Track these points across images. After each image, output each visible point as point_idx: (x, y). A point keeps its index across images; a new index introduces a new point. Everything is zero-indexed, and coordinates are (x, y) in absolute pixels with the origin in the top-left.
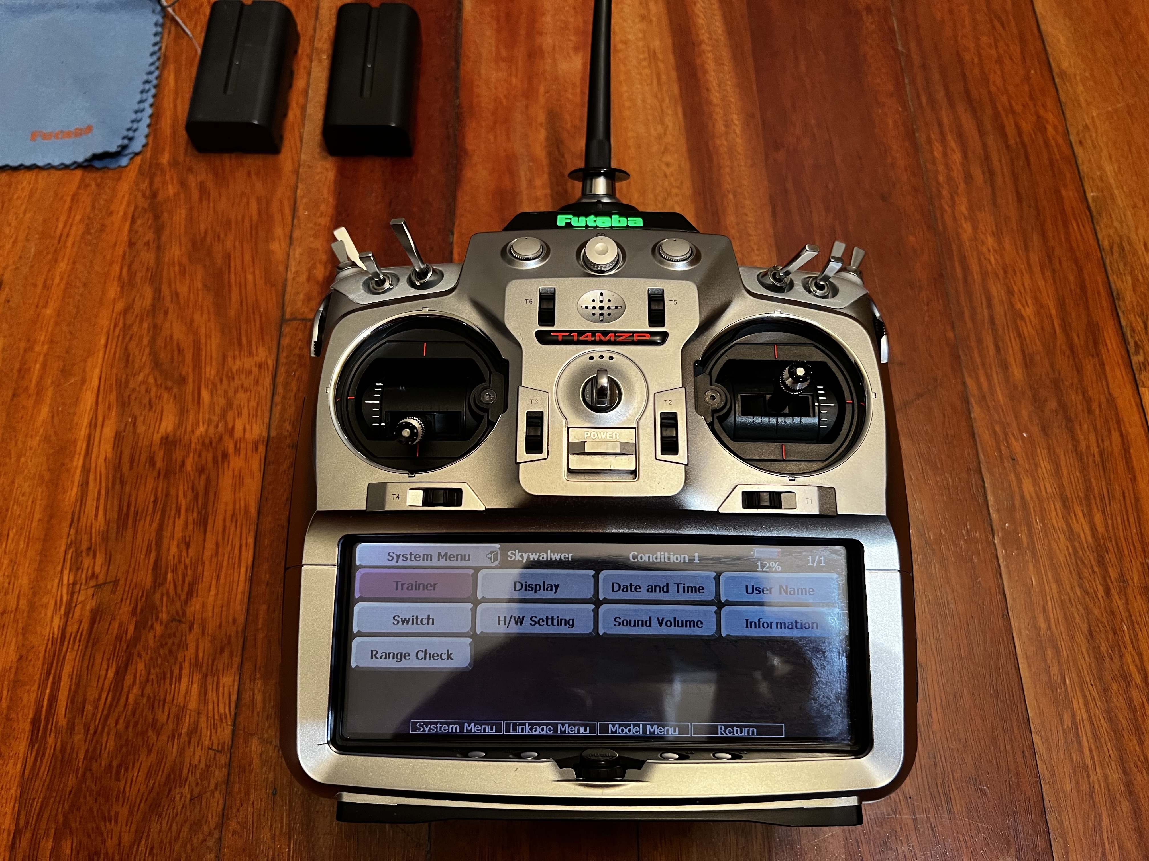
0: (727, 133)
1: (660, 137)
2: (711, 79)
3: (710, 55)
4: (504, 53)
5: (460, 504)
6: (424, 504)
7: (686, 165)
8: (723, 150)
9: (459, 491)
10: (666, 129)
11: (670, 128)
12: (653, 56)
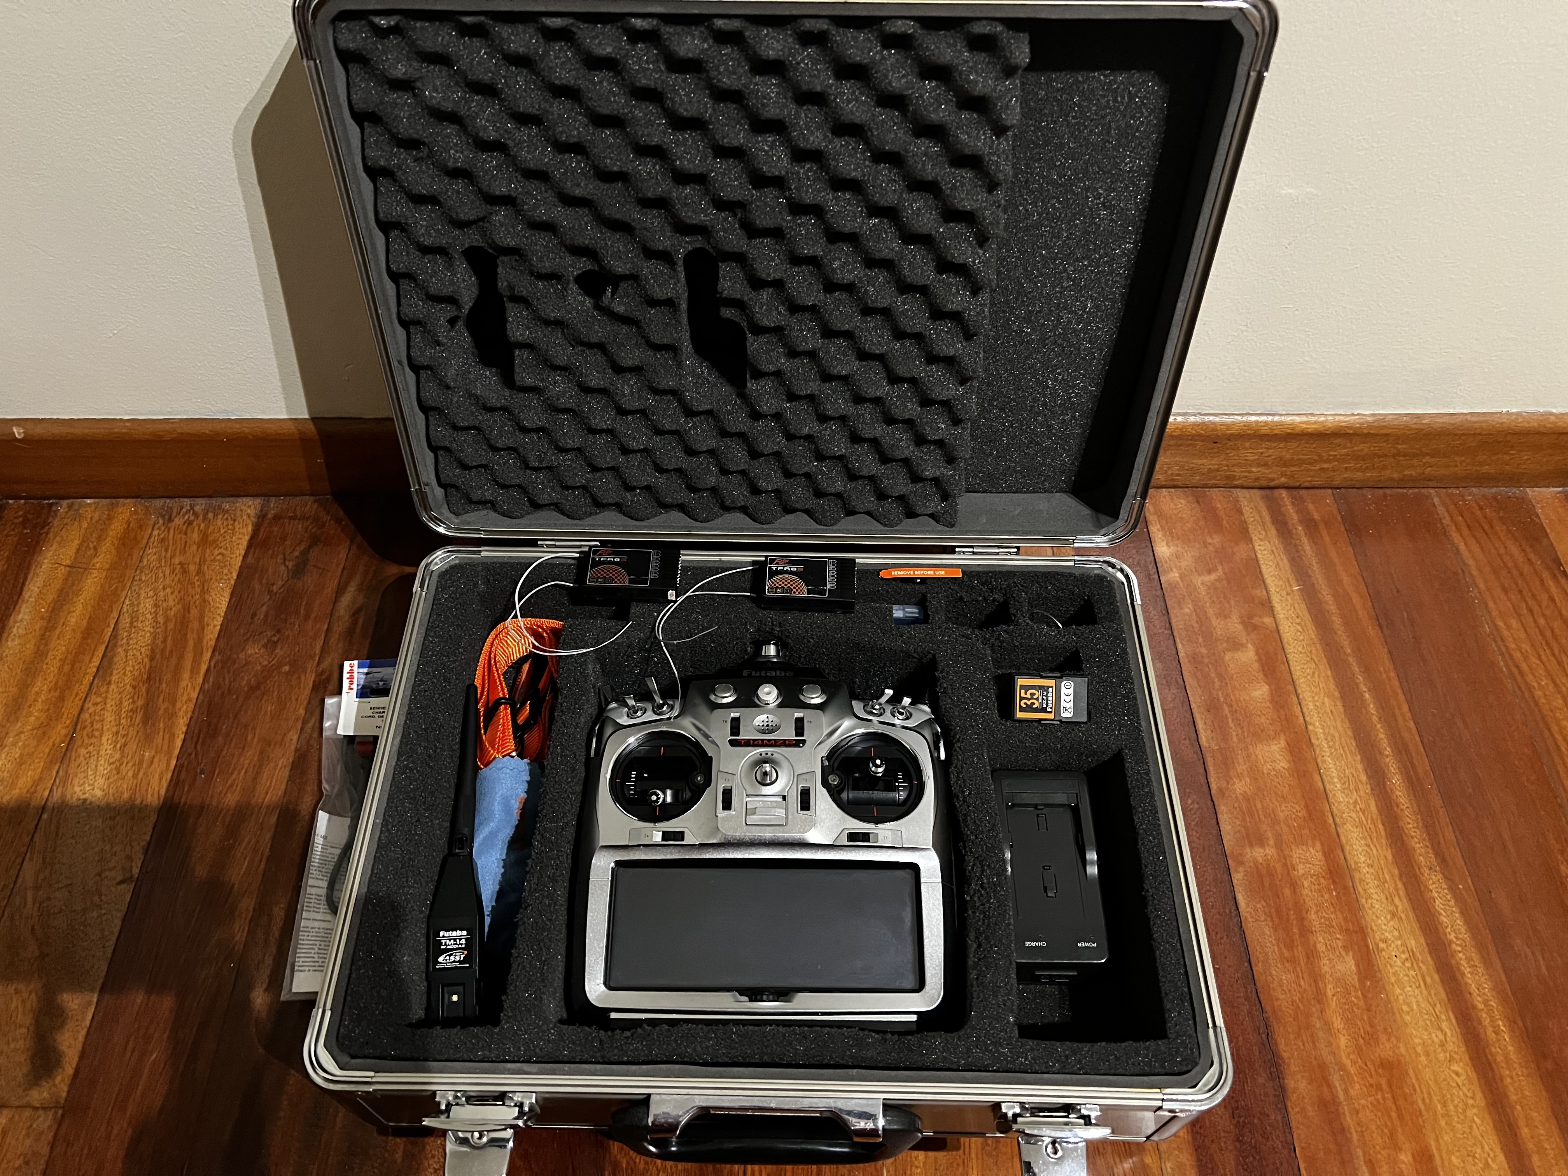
0: (1499, 1040)
1: (1442, 1045)
2: (1470, 981)
3: (1461, 955)
4: (1287, 954)
5: (683, 840)
6: (663, 840)
7: (1473, 1075)
8: (1500, 1058)
9: (682, 833)
10: (1445, 1034)
11: (1449, 1033)
12: (1413, 956)
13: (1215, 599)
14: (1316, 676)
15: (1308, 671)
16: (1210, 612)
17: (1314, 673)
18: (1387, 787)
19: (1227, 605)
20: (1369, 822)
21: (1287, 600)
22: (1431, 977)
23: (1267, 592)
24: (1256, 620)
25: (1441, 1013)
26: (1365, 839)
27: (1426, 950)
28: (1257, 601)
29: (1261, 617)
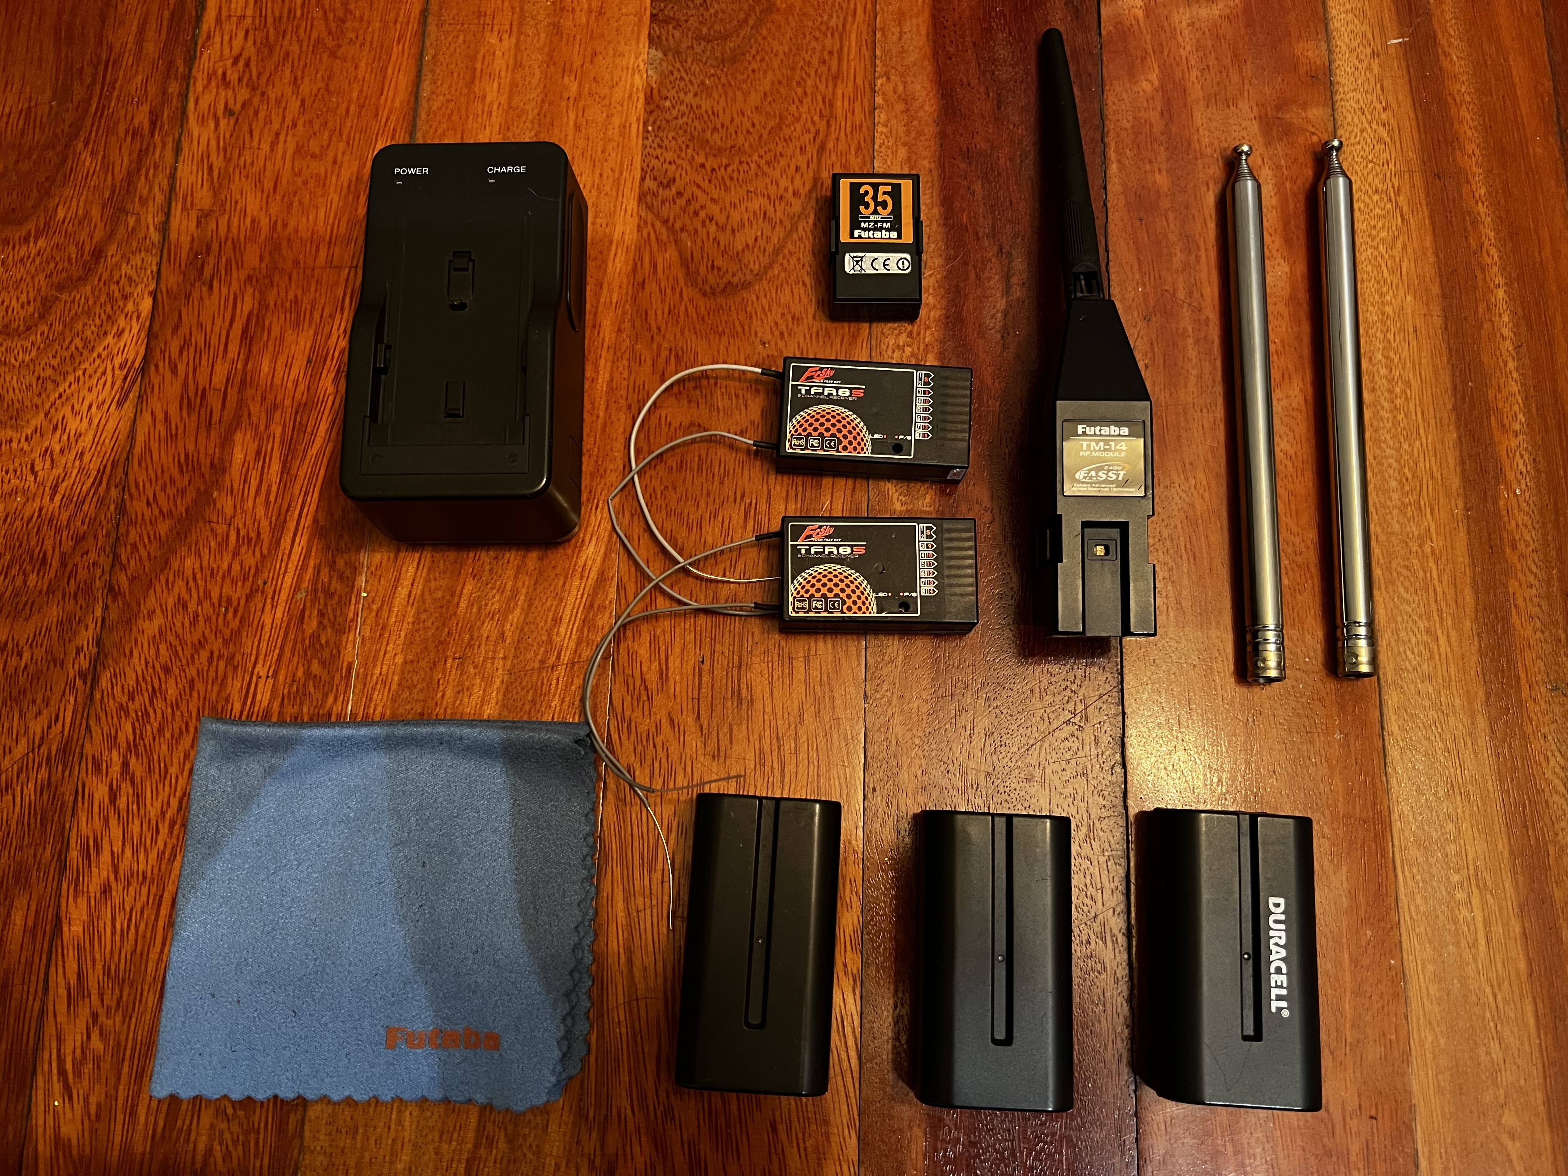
12: (1474, 878)
13: (1212, 62)
14: (1399, 244)
15: (1383, 234)
16: (1196, 91)
17: (1395, 239)
18: (1502, 503)
19: (1235, 78)
20: (1445, 578)
21: (1369, 68)
22: (1506, 925)
23: (1330, 51)
24: (1293, 116)
25: (1506, 1002)
26: (1429, 618)
27: (1506, 864)
28: (1302, 71)
29: (1305, 106)
